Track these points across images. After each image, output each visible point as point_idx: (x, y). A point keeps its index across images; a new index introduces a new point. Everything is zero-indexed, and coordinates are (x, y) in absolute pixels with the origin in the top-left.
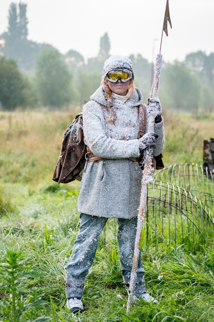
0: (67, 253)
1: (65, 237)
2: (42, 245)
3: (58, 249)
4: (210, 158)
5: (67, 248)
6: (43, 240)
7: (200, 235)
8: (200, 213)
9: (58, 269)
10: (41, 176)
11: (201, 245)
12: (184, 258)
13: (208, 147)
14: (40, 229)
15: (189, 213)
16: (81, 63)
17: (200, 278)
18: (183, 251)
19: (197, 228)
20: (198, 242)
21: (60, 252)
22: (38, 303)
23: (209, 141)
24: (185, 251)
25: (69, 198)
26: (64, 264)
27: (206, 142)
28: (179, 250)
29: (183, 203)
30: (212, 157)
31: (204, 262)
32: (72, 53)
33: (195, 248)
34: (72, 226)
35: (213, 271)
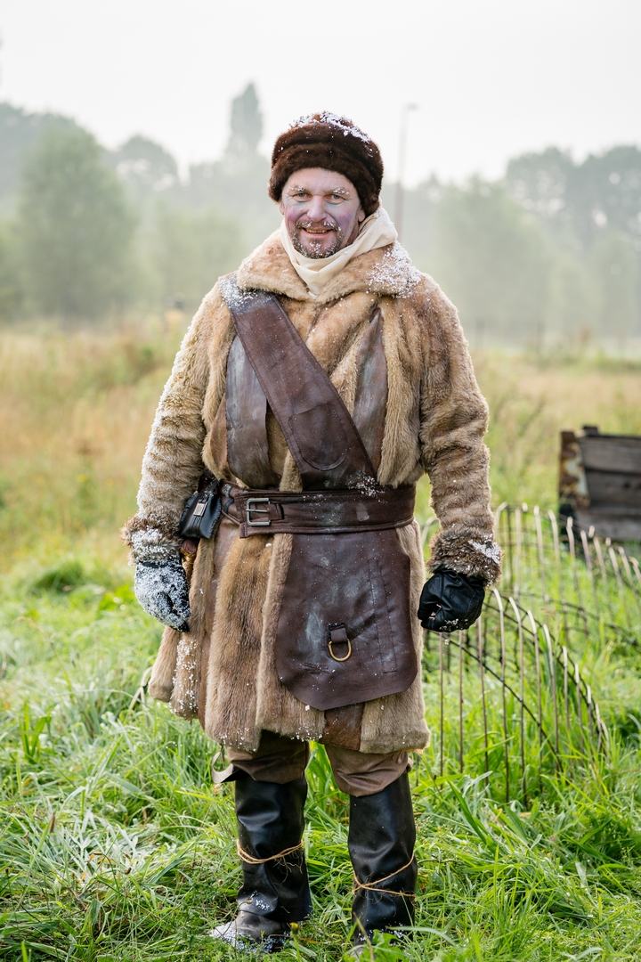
0: (93, 795)
1: (91, 743)
2: (11, 768)
3: (63, 783)
4: (581, 488)
5: (94, 778)
6: (13, 750)
7: (545, 742)
8: (547, 668)
9: (62, 852)
10: (22, 540)
11: (547, 777)
12: (488, 820)
13: (574, 454)
14: (9, 712)
15: (510, 668)
16: (167, 181)
18: (486, 796)
19: (534, 719)
20: (536, 767)
21: (70, 791)
23: (579, 433)
24: (493, 794)
25: (110, 613)
26: (83, 834)
27: (568, 438)
28: (473, 792)
29: (488, 635)
30: (589, 486)
31: (555, 834)
32: (140, 147)
33: (527, 787)
34: (115, 706)
35: (588, 866)
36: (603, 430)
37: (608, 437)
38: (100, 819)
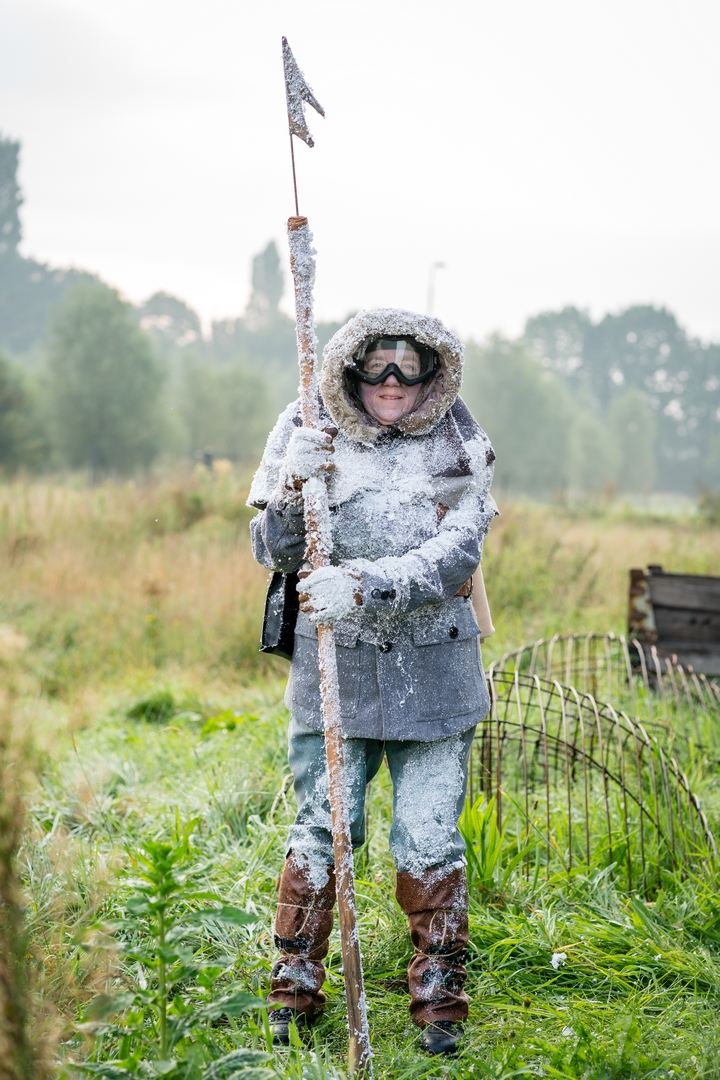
4: (649, 624)
7: (662, 841)
11: (666, 872)
12: (619, 908)
13: (643, 591)
16: (190, 336)
17: (678, 964)
18: (614, 889)
19: (652, 821)
20: (655, 864)
22: (241, 1004)
23: (647, 572)
24: (617, 887)
25: (216, 735)
27: (636, 576)
28: (603, 884)
30: (657, 622)
31: (680, 922)
32: (162, 303)
33: (647, 882)
34: (253, 811)
35: (711, 950)
36: (668, 569)
37: (671, 576)
38: (261, 907)
